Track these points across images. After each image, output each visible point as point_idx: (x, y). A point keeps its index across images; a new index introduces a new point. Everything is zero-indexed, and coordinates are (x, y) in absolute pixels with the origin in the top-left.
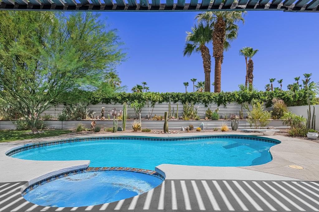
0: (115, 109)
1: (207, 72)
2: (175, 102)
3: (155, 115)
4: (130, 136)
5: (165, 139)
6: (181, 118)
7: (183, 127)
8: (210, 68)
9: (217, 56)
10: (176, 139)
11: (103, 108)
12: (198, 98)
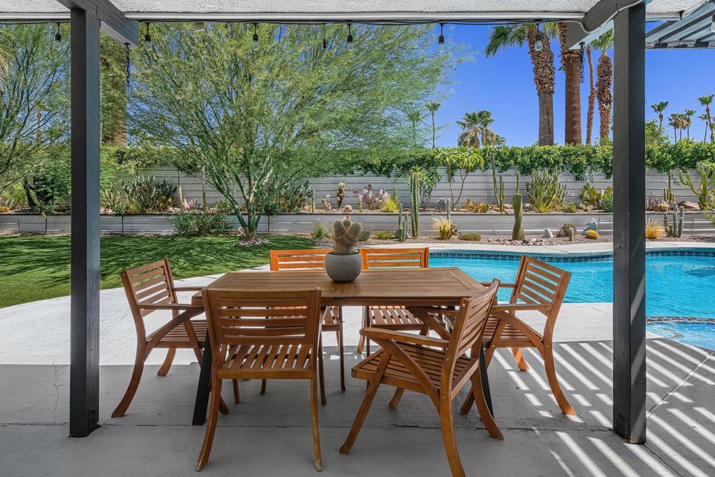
0: (370, 186)
1: (545, 93)
2: (505, 168)
3: (469, 200)
4: (469, 251)
5: (560, 259)
6: (527, 208)
7: (549, 230)
8: (552, 85)
9: (573, 56)
10: (584, 257)
11: (342, 184)
12: (561, 160)
